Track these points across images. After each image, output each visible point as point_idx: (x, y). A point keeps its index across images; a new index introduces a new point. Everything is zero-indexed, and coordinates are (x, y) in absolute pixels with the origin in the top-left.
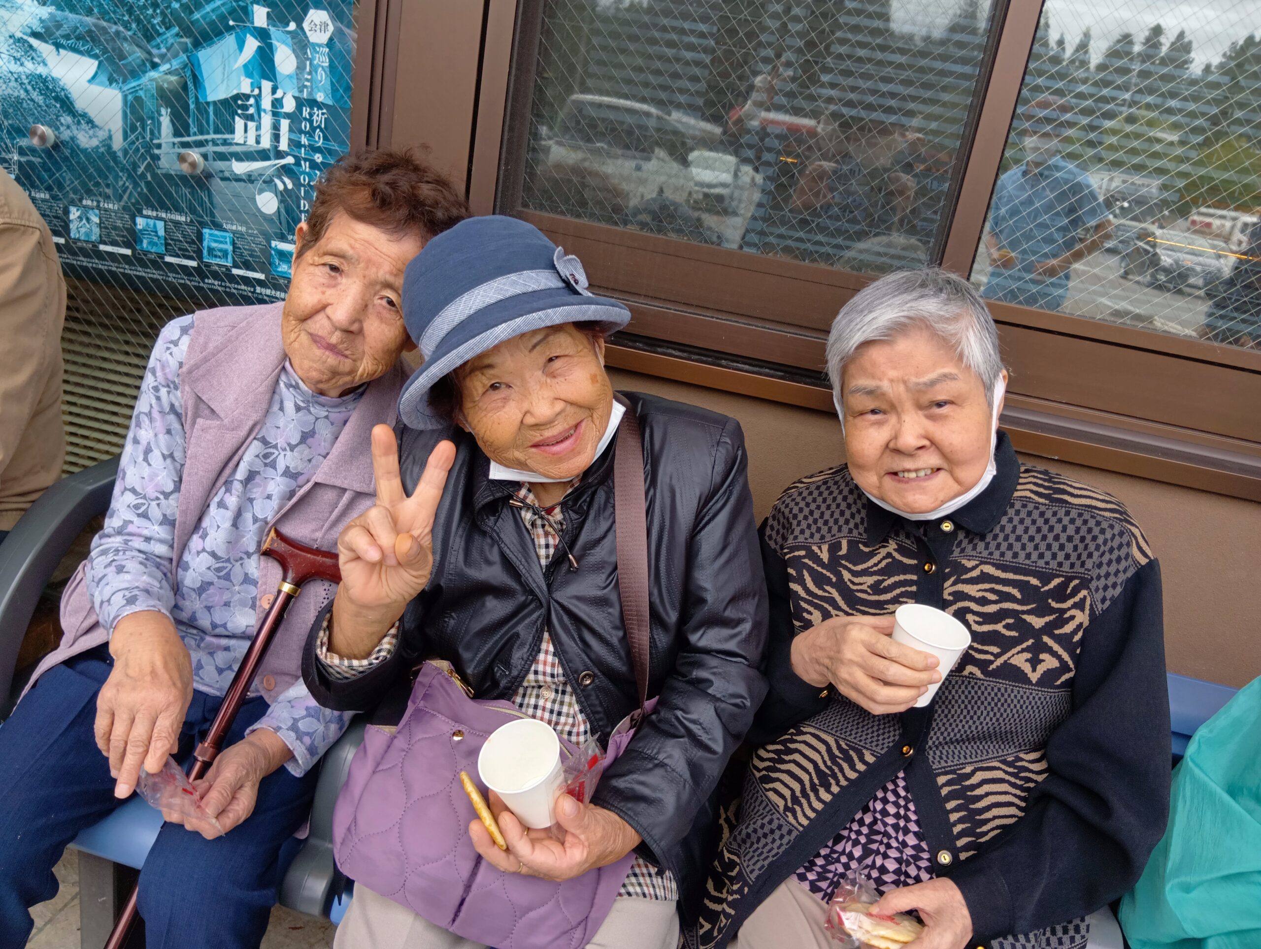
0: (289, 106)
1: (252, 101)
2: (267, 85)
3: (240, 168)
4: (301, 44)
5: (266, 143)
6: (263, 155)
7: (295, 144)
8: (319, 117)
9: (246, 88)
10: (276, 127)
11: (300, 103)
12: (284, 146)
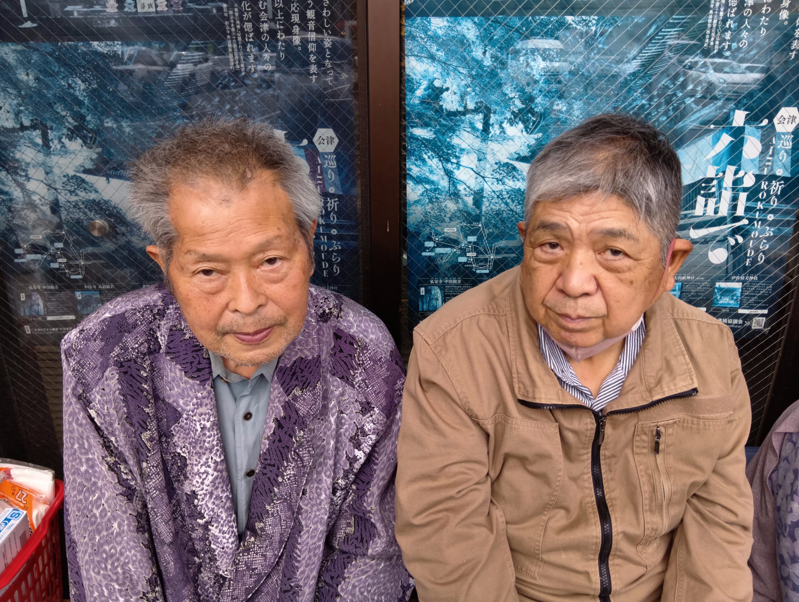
0: (749, 181)
1: (715, 182)
2: (731, 169)
3: (695, 234)
4: (769, 137)
5: (724, 211)
6: (720, 221)
7: (748, 209)
8: (777, 187)
10: (735, 199)
11: (759, 178)
12: (740, 212)
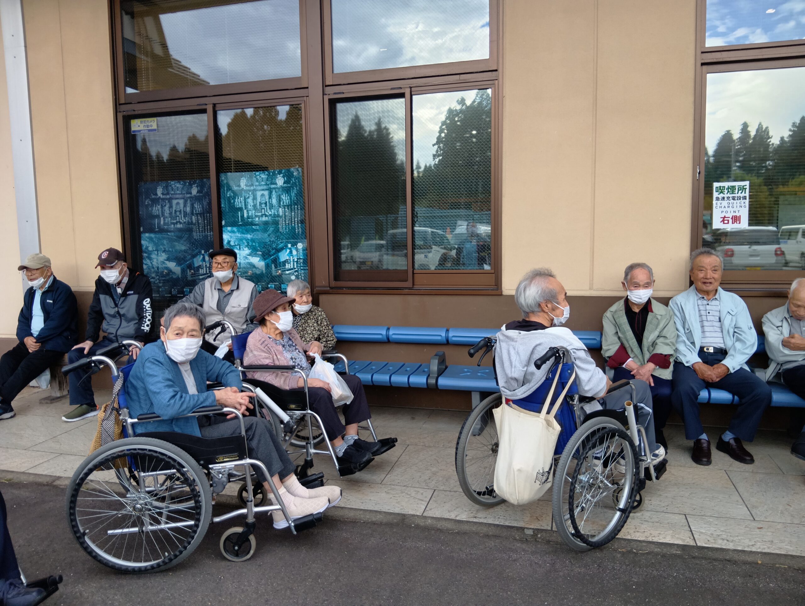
0: (296, 260)
1: (289, 260)
2: (291, 257)
3: (287, 272)
4: (297, 250)
5: (292, 267)
6: (292, 269)
7: (297, 266)
8: (301, 261)
9: (288, 258)
10: (294, 264)
11: (298, 259)
12: (295, 267)
